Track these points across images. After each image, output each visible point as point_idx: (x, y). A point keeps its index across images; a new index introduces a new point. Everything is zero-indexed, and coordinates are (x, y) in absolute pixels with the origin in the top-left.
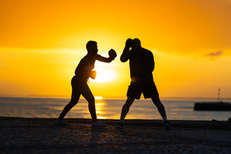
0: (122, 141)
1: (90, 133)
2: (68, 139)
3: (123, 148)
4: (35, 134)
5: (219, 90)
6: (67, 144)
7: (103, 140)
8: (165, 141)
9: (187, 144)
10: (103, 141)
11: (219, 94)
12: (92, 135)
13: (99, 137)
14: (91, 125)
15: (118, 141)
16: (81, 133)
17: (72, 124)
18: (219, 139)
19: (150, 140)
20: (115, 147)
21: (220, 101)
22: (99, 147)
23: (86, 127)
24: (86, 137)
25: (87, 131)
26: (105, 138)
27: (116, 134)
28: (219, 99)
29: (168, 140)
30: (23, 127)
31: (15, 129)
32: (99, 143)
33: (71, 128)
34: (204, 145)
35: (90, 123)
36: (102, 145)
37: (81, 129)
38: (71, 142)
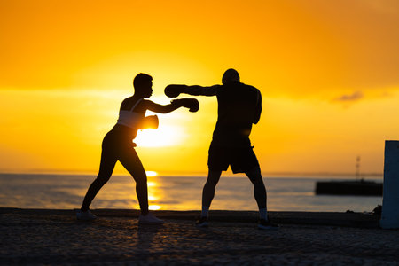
0: (192, 248)
1: (136, 235)
2: (97, 245)
3: (193, 261)
4: (39, 237)
5: (358, 160)
6: (96, 253)
7: (157, 246)
8: (266, 247)
9: (304, 252)
10: (157, 248)
11: (358, 166)
12: (139, 238)
13: (152, 242)
14: (137, 221)
15: (184, 248)
16: (121, 235)
17: (104, 219)
18: (357, 244)
19: (240, 245)
20: (180, 258)
21: (360, 178)
22: (151, 260)
23: (129, 224)
24: (129, 241)
25: (131, 231)
26: (161, 242)
27: (181, 235)
28: (357, 174)
29: (270, 247)
30: (20, 224)
31: (5, 228)
32: (151, 251)
33: (103, 226)
34: (332, 254)
35: (137, 217)
36: (156, 255)
37: (120, 227)
38: (104, 250)
